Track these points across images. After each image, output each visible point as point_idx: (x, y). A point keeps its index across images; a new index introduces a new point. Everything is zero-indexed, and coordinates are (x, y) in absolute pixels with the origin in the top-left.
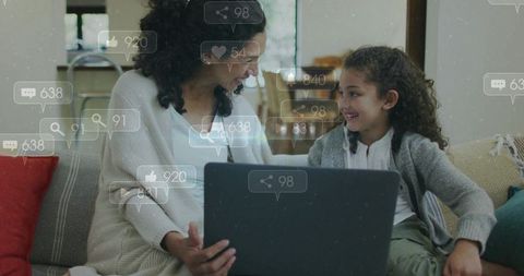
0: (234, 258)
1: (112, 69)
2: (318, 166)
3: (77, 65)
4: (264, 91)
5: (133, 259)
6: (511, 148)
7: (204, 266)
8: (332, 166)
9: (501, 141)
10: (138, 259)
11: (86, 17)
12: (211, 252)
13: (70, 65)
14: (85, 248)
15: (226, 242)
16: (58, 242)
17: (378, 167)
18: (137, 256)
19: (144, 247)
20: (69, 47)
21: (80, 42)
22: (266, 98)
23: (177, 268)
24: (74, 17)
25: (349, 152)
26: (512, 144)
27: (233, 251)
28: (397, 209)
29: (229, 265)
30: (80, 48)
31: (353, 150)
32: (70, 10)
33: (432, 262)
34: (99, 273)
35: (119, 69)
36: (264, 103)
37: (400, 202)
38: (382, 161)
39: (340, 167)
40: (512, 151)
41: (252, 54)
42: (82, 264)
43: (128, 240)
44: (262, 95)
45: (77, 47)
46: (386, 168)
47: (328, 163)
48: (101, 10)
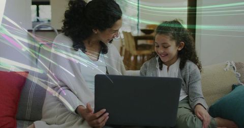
0: (108, 117)
1: (53, 31)
2: (145, 76)
3: (37, 29)
4: (123, 40)
5: (62, 117)
6: (233, 67)
7: (95, 121)
8: (151, 76)
9: (229, 64)
10: (65, 118)
11: (41, 6)
12: (98, 115)
13: (33, 29)
14: (41, 113)
15: (104, 110)
16: (29, 110)
17: (173, 76)
18: (65, 116)
19: (67, 112)
20: (33, 20)
21: (38, 18)
22: (124, 44)
23: (83, 122)
24: (35, 6)
25: (159, 69)
26: (234, 65)
27: (108, 114)
28: (181, 94)
29: (106, 120)
30: (38, 21)
31: (161, 68)
32: (33, 3)
33: (195, 116)
34: (47, 124)
35: (56, 31)
36: (123, 46)
37: (182, 91)
38: (175, 73)
39: (155, 76)
40: (234, 69)
41: (115, 29)
42: (40, 120)
43: (61, 109)
44: (122, 42)
45: (36, 20)
46: (177, 77)
47: (150, 74)
48: (48, 3)
